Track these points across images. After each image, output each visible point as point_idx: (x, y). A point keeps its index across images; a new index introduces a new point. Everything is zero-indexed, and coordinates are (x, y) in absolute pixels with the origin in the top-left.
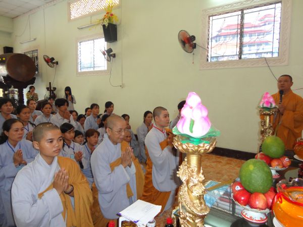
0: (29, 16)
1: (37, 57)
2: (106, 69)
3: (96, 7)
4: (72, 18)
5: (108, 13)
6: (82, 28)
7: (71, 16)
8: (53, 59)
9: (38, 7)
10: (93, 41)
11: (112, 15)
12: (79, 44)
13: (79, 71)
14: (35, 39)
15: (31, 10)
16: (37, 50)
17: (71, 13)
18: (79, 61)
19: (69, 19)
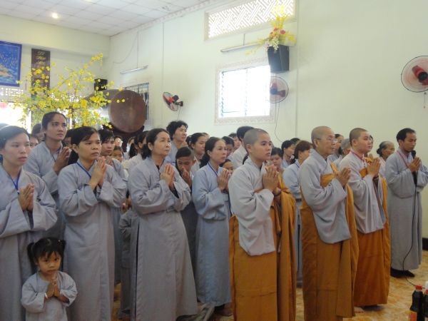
0: (138, 33)
1: (147, 95)
2: (268, 114)
3: (253, 20)
4: (211, 34)
5: (276, 30)
6: (228, 51)
7: (210, 33)
8: (176, 98)
9: (155, 20)
10: (245, 70)
11: (283, 32)
12: (221, 75)
13: (220, 116)
14: (145, 68)
15: (142, 24)
16: (147, 84)
17: (209, 28)
18: (220, 100)
19: (206, 38)
